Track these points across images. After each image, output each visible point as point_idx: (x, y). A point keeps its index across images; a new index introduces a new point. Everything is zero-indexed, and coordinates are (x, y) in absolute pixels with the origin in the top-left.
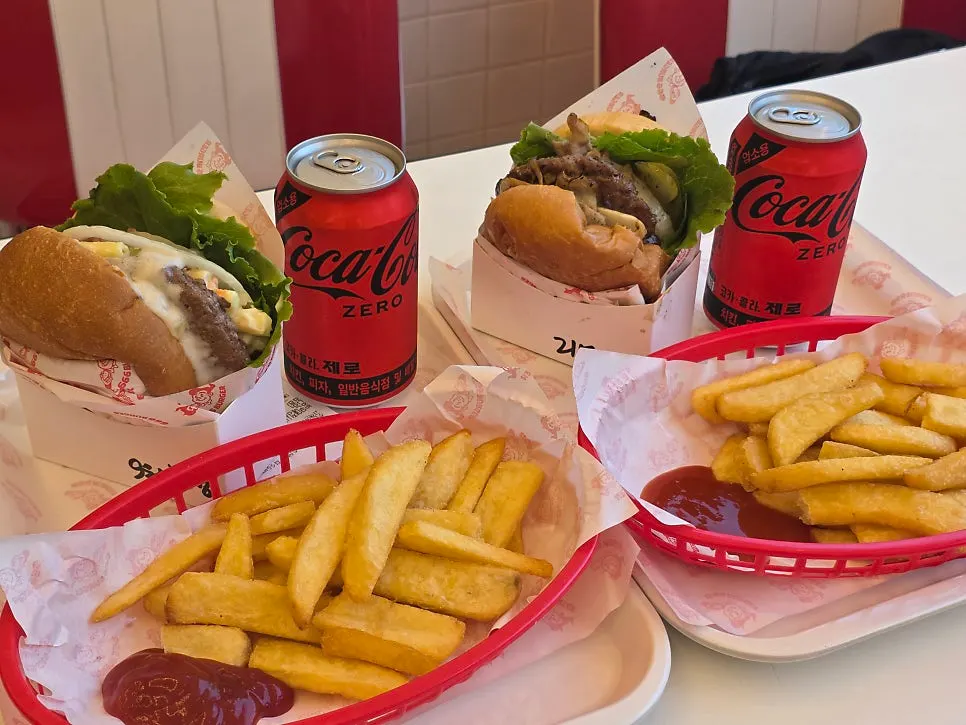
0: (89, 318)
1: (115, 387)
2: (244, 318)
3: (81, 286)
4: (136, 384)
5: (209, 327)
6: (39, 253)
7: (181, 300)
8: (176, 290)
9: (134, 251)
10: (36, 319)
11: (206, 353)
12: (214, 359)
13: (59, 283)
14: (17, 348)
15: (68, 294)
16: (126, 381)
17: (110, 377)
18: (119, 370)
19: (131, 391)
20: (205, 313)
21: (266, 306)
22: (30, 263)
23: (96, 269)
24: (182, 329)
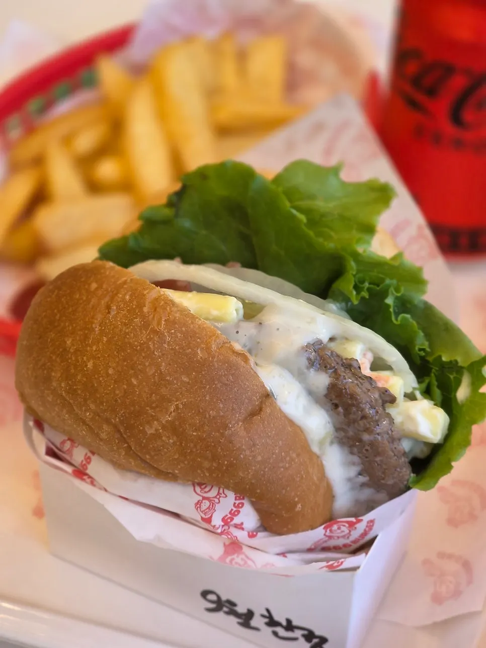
0: (196, 430)
1: (217, 521)
2: (410, 418)
3: (185, 379)
4: (249, 517)
5: (366, 437)
6: (115, 317)
7: (326, 396)
8: (321, 380)
9: (252, 311)
10: (108, 421)
11: (353, 471)
12: (362, 479)
13: (151, 371)
14: (58, 438)
15: (164, 391)
16: (234, 514)
17: (212, 508)
18: (229, 500)
19: (240, 527)
20: (364, 417)
21: (437, 392)
22: (102, 332)
23: (208, 349)
24: (328, 440)
